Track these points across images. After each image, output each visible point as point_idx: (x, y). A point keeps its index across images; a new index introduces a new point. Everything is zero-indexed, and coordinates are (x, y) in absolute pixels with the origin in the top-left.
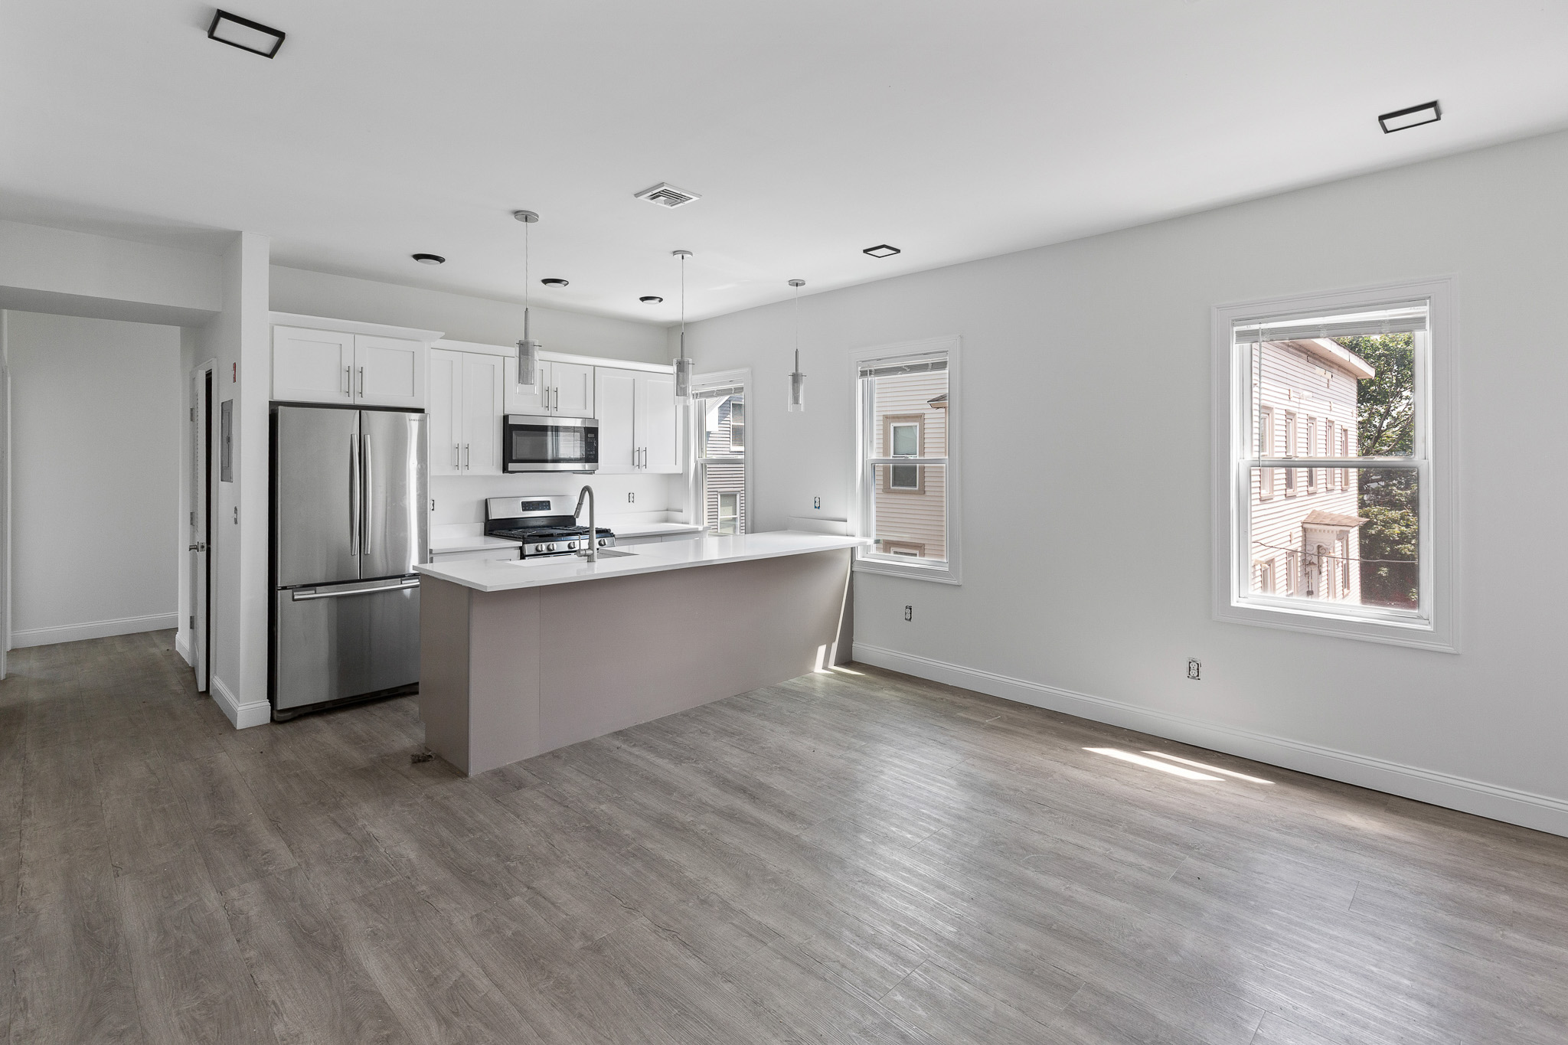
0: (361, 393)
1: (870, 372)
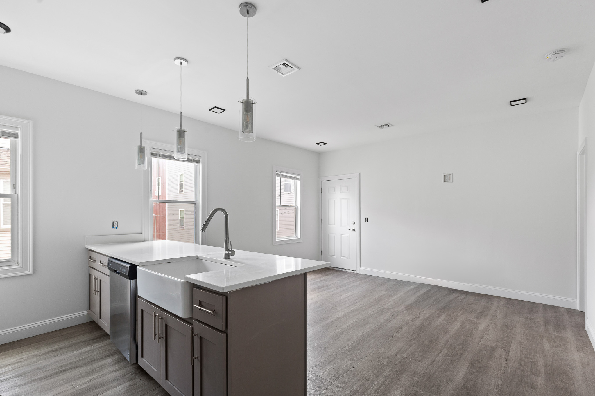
1: (159, 155)
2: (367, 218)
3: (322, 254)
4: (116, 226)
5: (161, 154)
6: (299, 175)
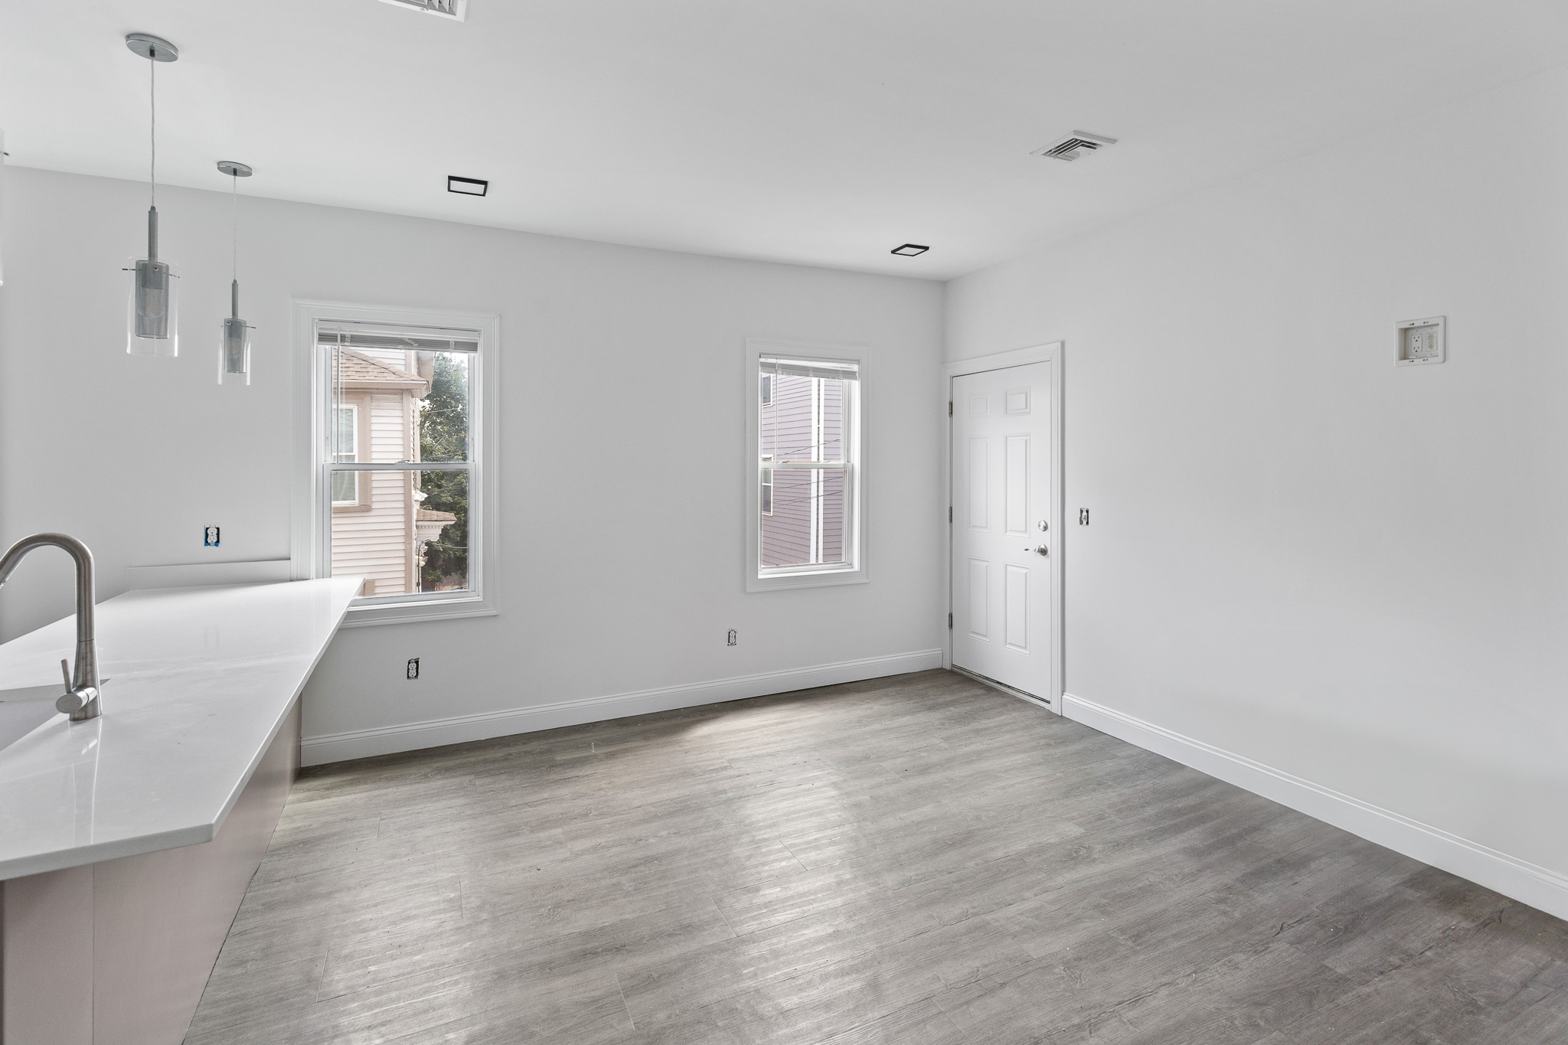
1: (343, 338)
2: (1087, 512)
3: (951, 626)
4: (216, 540)
5: (348, 333)
6: (858, 362)
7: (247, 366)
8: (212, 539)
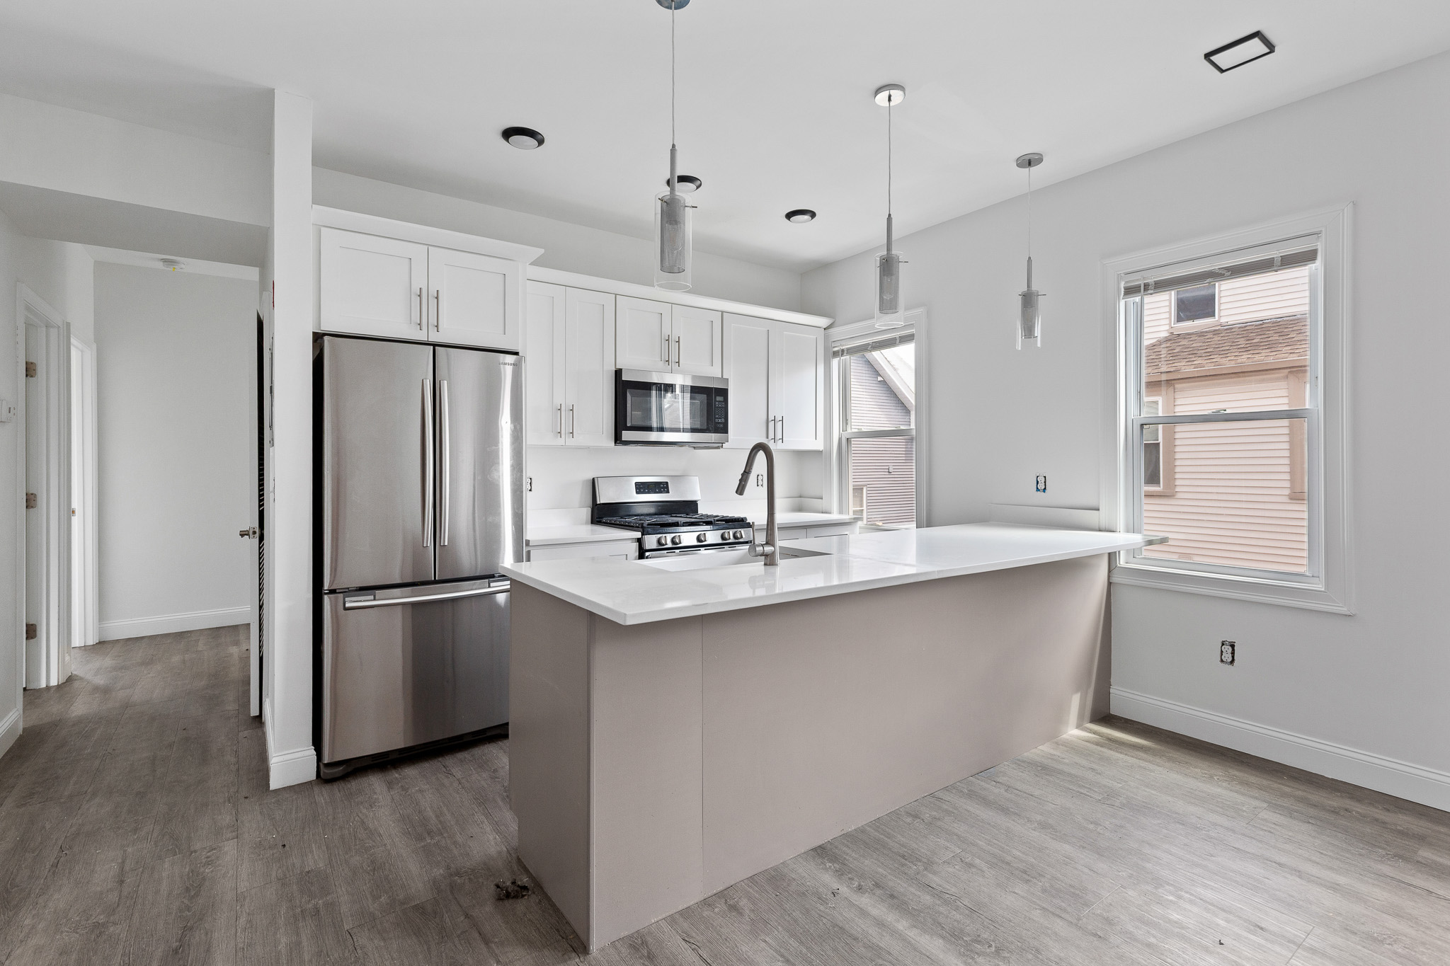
0: (437, 326)
1: (1146, 287)
4: (1043, 487)
5: (1151, 281)
7: (1038, 331)
8: (1041, 486)
